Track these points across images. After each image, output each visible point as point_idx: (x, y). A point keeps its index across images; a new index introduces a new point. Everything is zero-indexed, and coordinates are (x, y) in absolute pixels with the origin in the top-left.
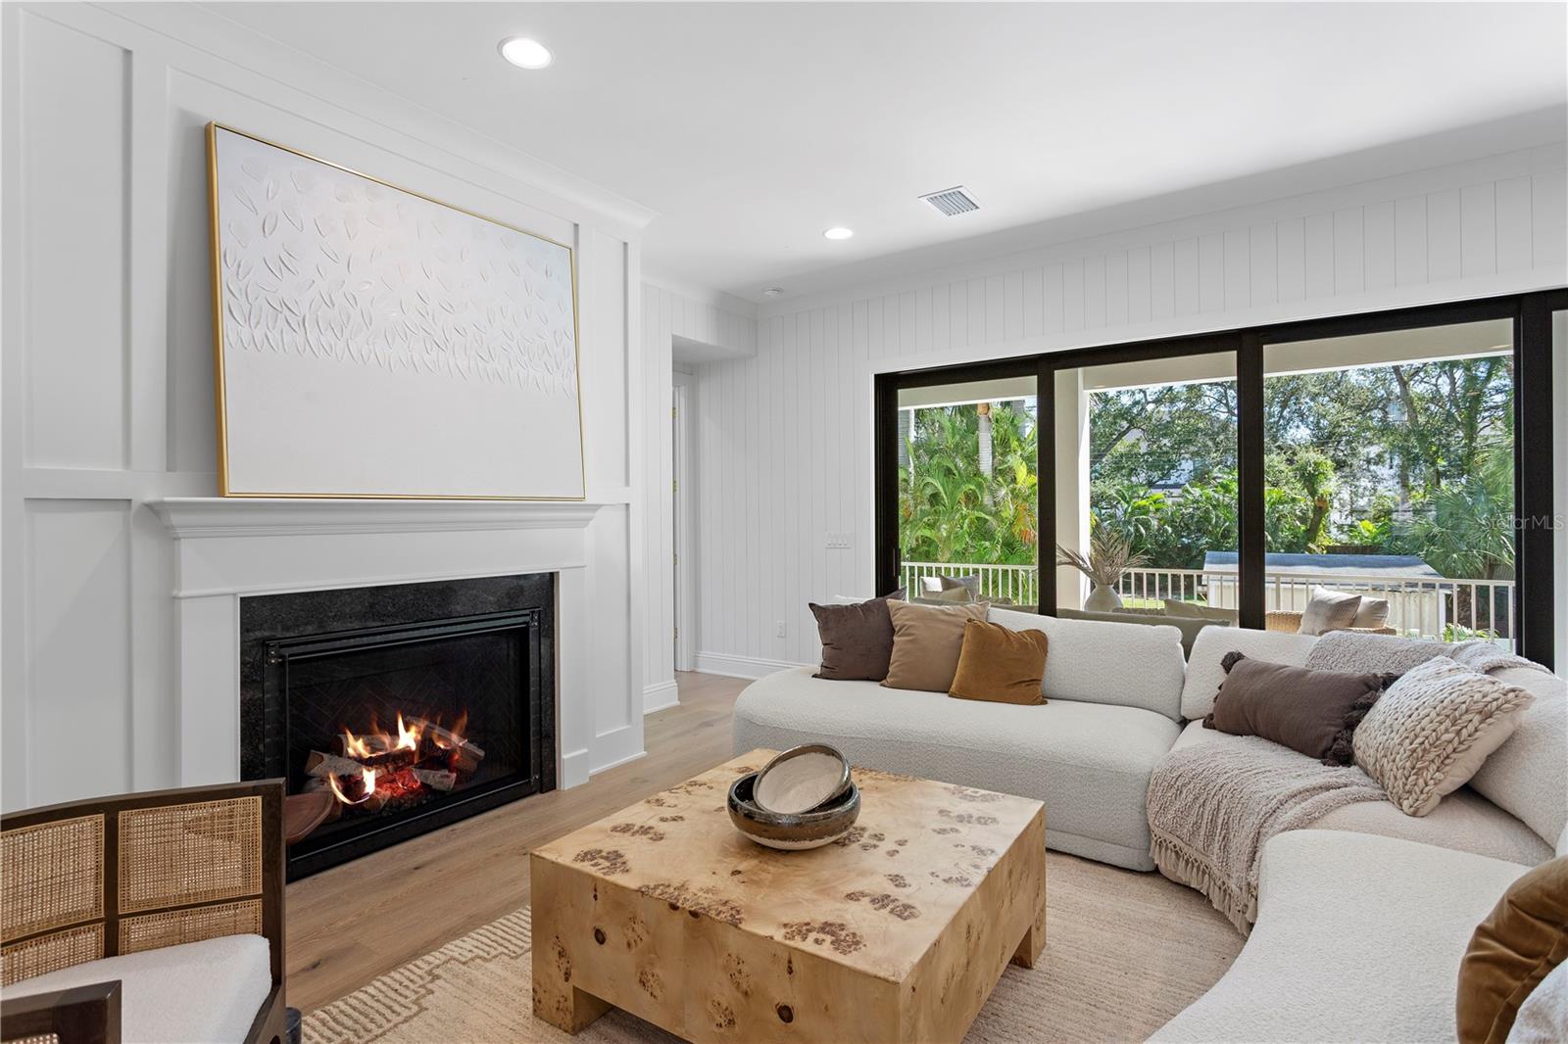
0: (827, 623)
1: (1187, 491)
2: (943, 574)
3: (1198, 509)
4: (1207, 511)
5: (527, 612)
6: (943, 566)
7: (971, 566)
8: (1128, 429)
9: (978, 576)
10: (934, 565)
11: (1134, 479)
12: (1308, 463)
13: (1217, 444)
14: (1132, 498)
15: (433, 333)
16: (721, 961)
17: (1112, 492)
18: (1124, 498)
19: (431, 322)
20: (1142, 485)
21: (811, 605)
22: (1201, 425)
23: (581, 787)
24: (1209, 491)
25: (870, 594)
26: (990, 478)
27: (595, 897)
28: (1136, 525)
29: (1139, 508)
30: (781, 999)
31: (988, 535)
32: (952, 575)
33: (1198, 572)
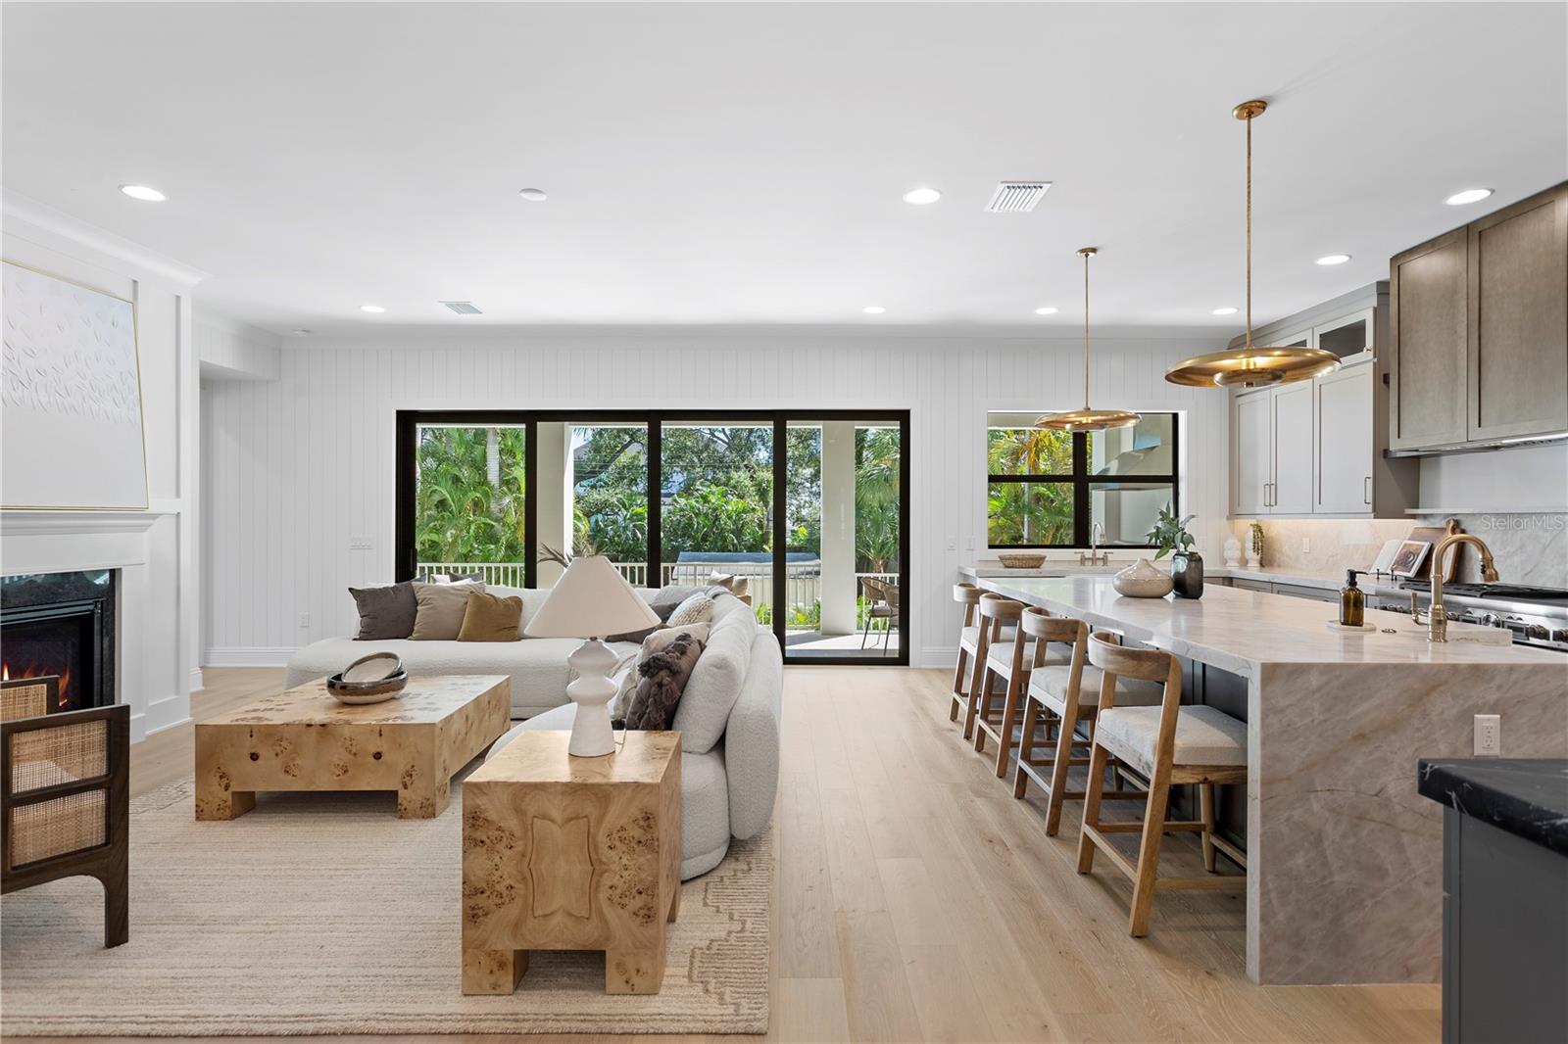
0: (364, 600)
1: (675, 501)
2: (452, 572)
3: (683, 516)
4: (691, 518)
5: (91, 601)
6: (451, 565)
7: (477, 565)
8: (630, 443)
9: (482, 572)
10: (443, 565)
11: (634, 488)
12: (763, 481)
13: (701, 461)
14: (631, 505)
15: (18, 374)
16: (339, 744)
17: (615, 500)
18: (624, 506)
19: (16, 364)
20: (640, 494)
21: (350, 589)
22: (689, 443)
23: (140, 743)
24: (693, 502)
25: (390, 581)
26: (497, 485)
27: (251, 736)
28: (634, 530)
29: (637, 514)
30: (375, 750)
31: (494, 539)
32: (460, 572)
33: (673, 564)
